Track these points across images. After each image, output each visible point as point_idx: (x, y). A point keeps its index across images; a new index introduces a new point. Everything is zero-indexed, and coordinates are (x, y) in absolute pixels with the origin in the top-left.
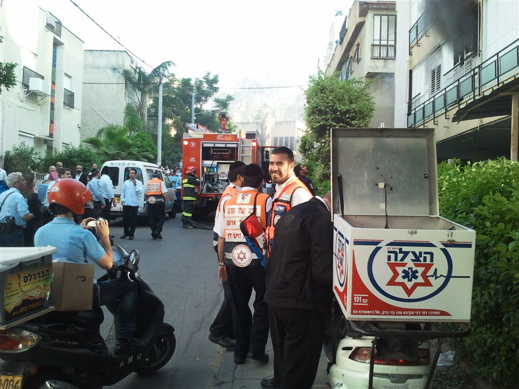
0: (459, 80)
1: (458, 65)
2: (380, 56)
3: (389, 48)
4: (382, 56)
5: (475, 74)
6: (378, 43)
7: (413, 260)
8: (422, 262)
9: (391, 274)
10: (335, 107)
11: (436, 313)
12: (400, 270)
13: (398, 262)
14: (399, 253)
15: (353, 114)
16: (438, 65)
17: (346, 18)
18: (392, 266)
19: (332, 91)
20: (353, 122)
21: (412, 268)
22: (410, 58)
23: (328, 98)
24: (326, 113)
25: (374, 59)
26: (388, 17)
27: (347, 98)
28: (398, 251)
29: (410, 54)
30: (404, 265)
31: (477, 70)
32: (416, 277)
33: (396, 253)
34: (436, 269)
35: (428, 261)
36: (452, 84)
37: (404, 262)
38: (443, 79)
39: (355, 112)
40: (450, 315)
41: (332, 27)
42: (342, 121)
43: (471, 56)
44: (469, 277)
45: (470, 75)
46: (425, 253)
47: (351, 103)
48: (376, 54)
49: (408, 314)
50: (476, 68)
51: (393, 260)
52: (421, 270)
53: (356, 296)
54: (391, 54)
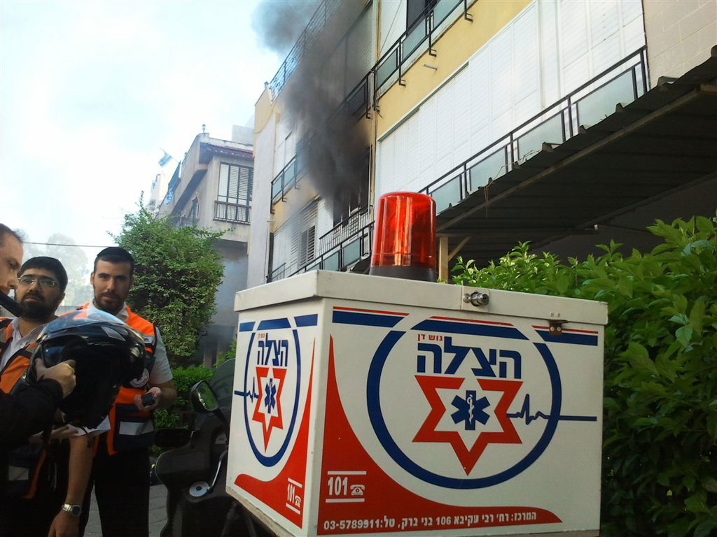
0: (341, 243)
1: (340, 225)
2: (226, 218)
3: (239, 209)
4: (229, 218)
5: (364, 236)
6: (224, 200)
7: (476, 372)
8: (498, 378)
9: (427, 409)
10: (164, 264)
11: (527, 516)
12: (446, 395)
13: (442, 375)
14: (445, 352)
15: (192, 277)
16: (312, 226)
17: (180, 163)
18: (429, 386)
19: (160, 241)
20: (191, 289)
21: (474, 393)
22: (272, 218)
23: (153, 250)
24: (150, 272)
25: (218, 220)
26: (240, 169)
27: (182, 253)
28: (441, 344)
29: (272, 212)
30: (457, 383)
31: (367, 231)
32: (484, 419)
33: (436, 350)
34: (528, 396)
35: (510, 376)
36: (332, 249)
37: (458, 375)
38: (318, 243)
39: (196, 275)
40: (559, 521)
41: (156, 181)
42: (175, 286)
43: (358, 212)
44: (594, 419)
45: (356, 238)
46: (504, 353)
47: (189, 261)
48: (221, 215)
49: (466, 522)
50: (366, 227)
51: (429, 371)
52: (494, 397)
53: (335, 477)
54: (242, 217)
